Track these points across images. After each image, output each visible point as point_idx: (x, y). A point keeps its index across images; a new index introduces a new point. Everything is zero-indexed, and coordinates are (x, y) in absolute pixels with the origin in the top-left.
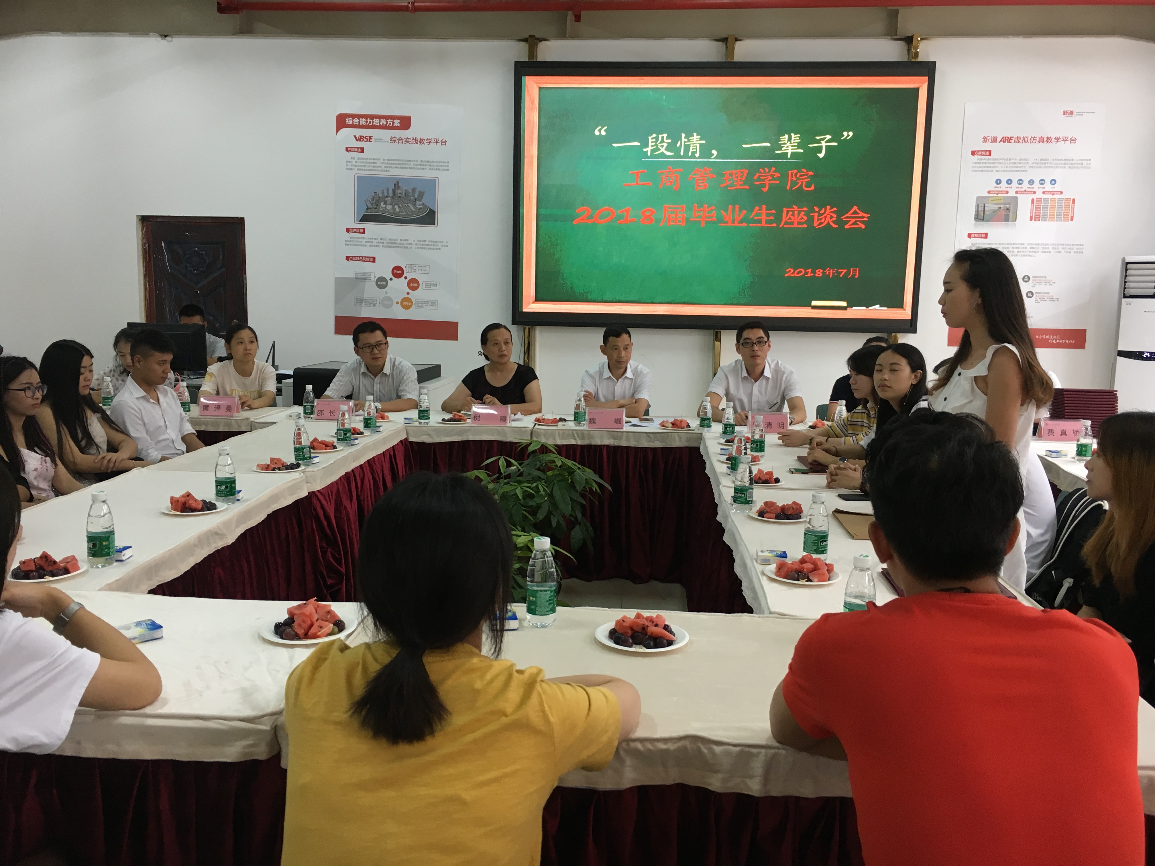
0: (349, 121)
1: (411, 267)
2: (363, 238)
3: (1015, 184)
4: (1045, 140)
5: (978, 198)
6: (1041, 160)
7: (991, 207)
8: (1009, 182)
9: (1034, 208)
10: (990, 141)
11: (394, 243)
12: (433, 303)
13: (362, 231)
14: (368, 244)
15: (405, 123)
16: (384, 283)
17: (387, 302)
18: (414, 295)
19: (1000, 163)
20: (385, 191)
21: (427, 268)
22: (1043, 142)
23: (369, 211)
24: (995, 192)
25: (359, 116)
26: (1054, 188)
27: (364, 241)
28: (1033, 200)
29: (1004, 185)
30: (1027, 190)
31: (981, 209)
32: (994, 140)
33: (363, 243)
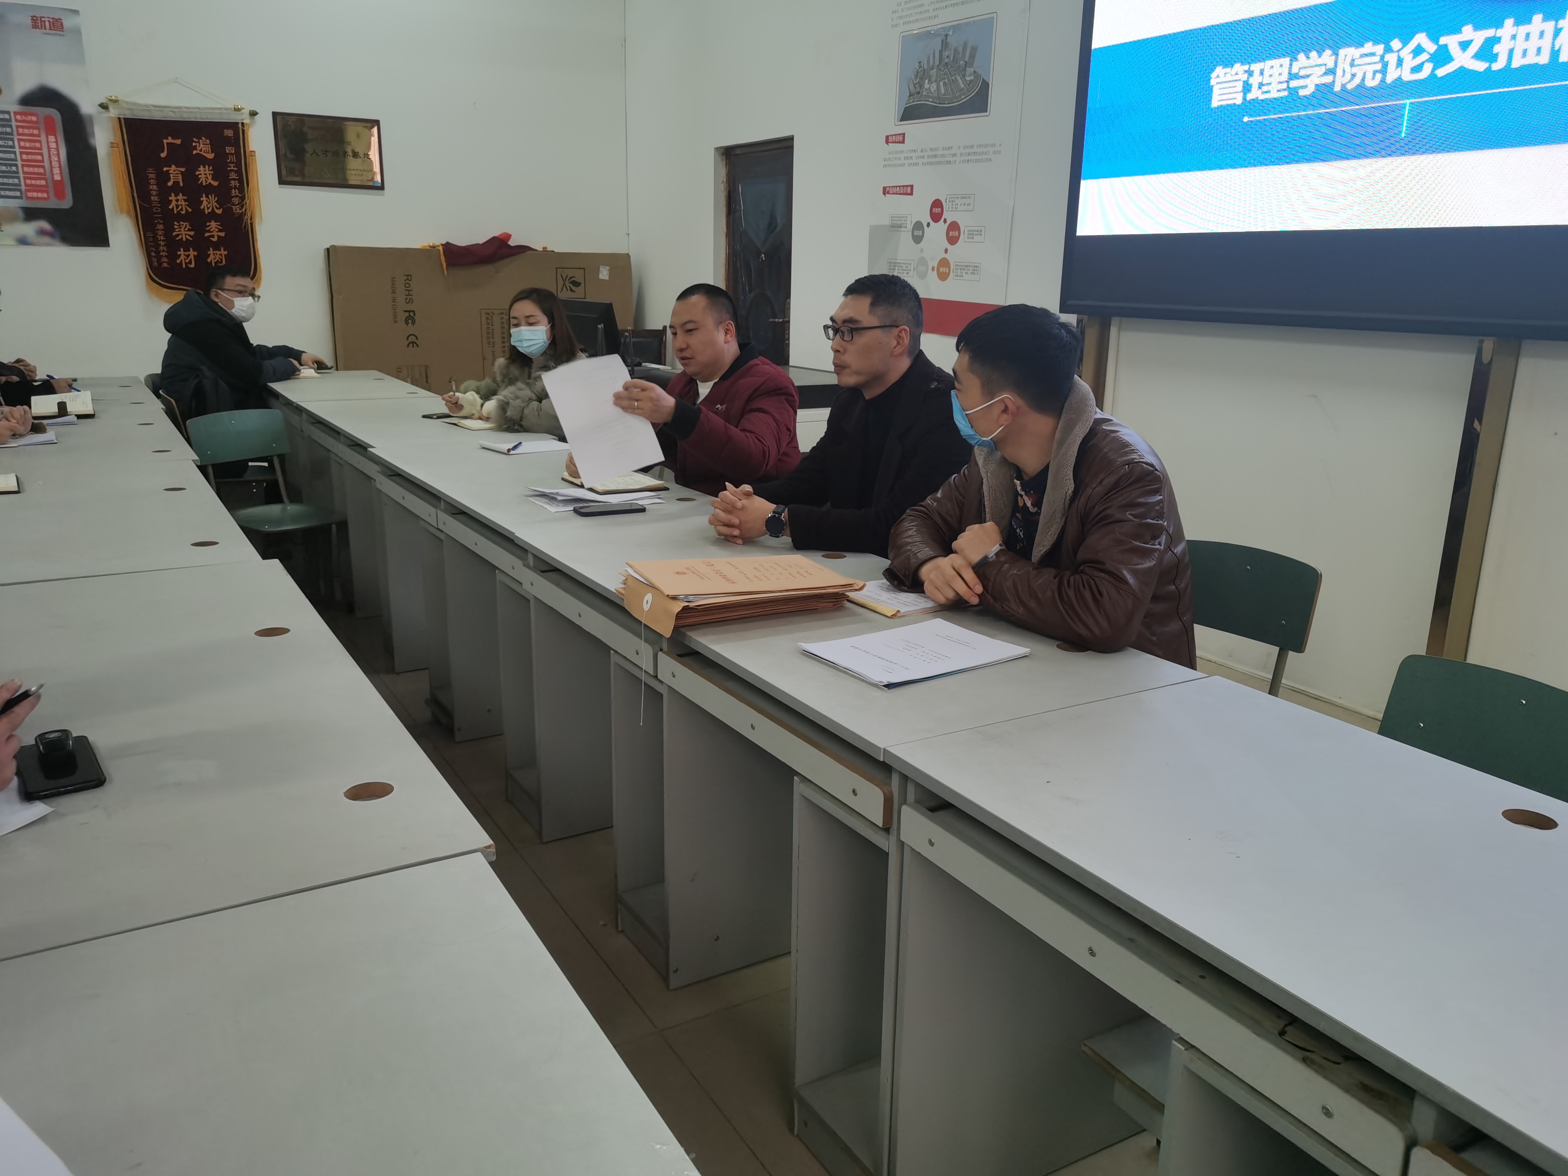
1: (953, 199)
2: (902, 152)
11: (936, 156)
12: (976, 269)
13: (902, 139)
14: (907, 162)
16: (920, 233)
17: (924, 268)
18: (953, 254)
20: (931, 57)
21: (972, 201)
23: (912, 99)
27: (903, 156)
33: (903, 161)
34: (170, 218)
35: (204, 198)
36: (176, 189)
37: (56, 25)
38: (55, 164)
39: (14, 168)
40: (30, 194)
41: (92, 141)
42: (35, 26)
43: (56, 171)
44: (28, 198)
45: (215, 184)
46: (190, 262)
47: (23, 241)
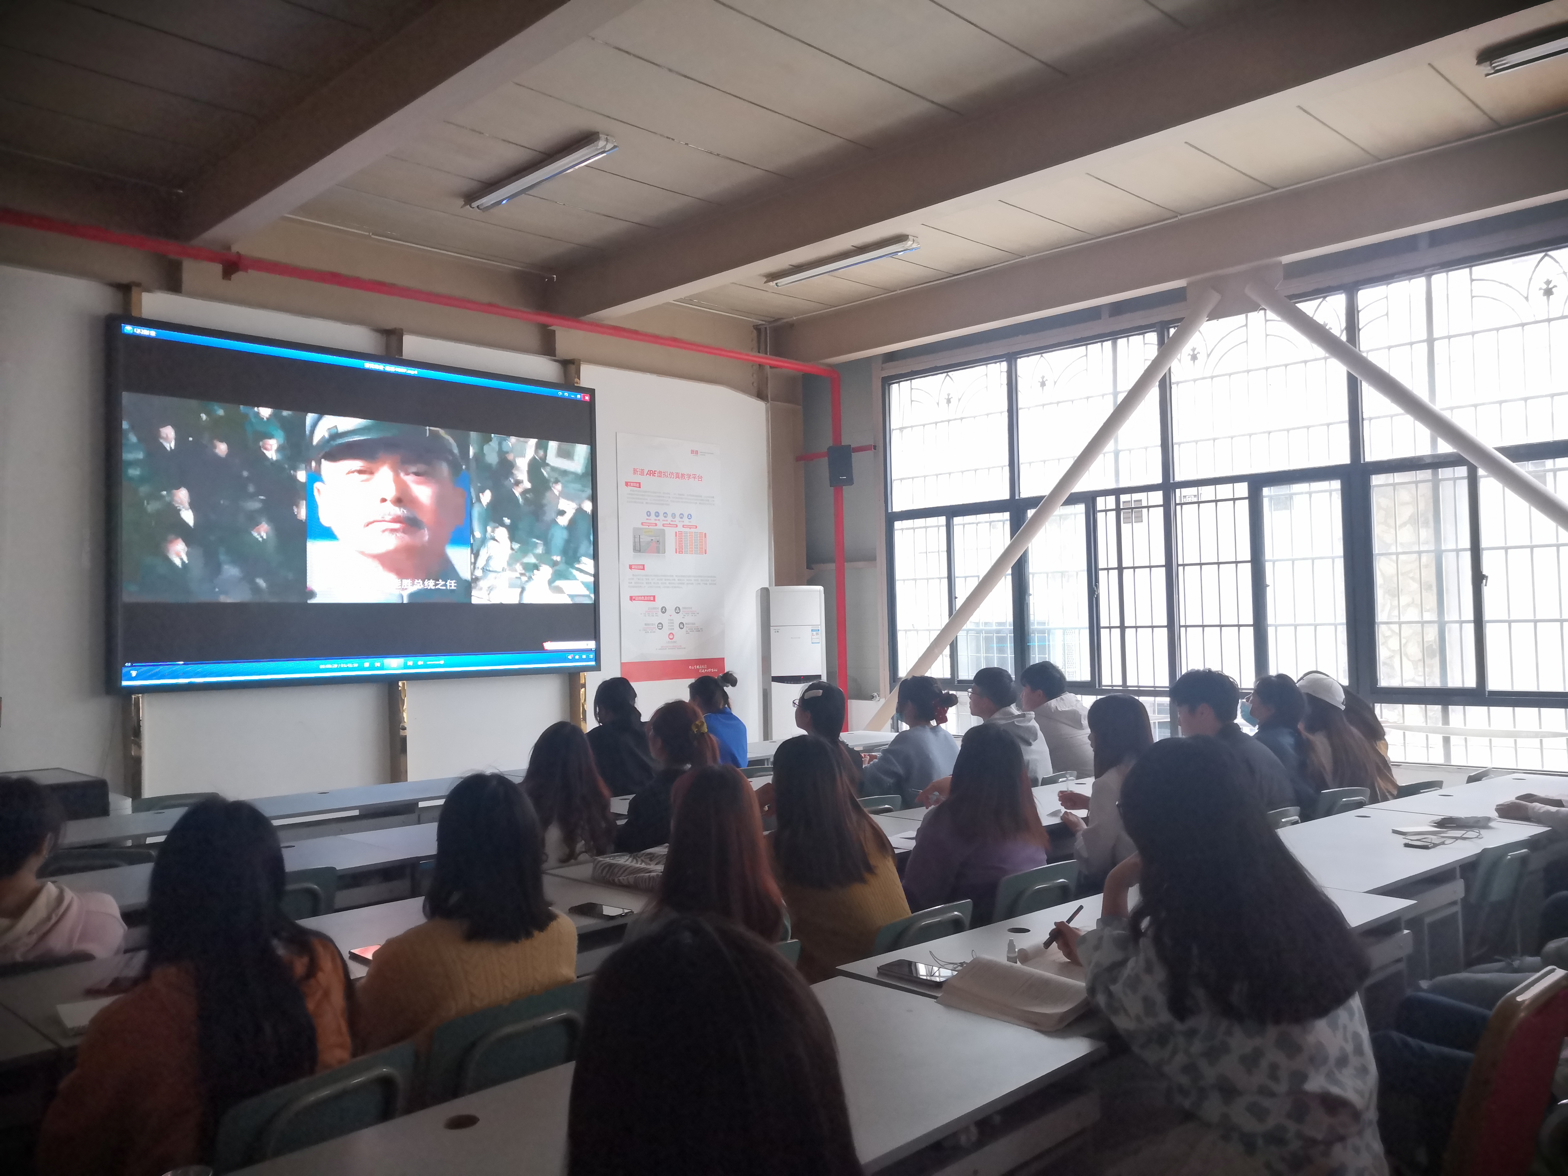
3: (661, 517)
4: (680, 476)
5: (635, 530)
6: (679, 495)
7: (645, 539)
8: (657, 514)
9: (678, 541)
10: (639, 473)
19: (649, 496)
22: (679, 478)
24: (647, 524)
26: (690, 522)
28: (676, 533)
29: (653, 517)
30: (671, 523)
31: (637, 540)
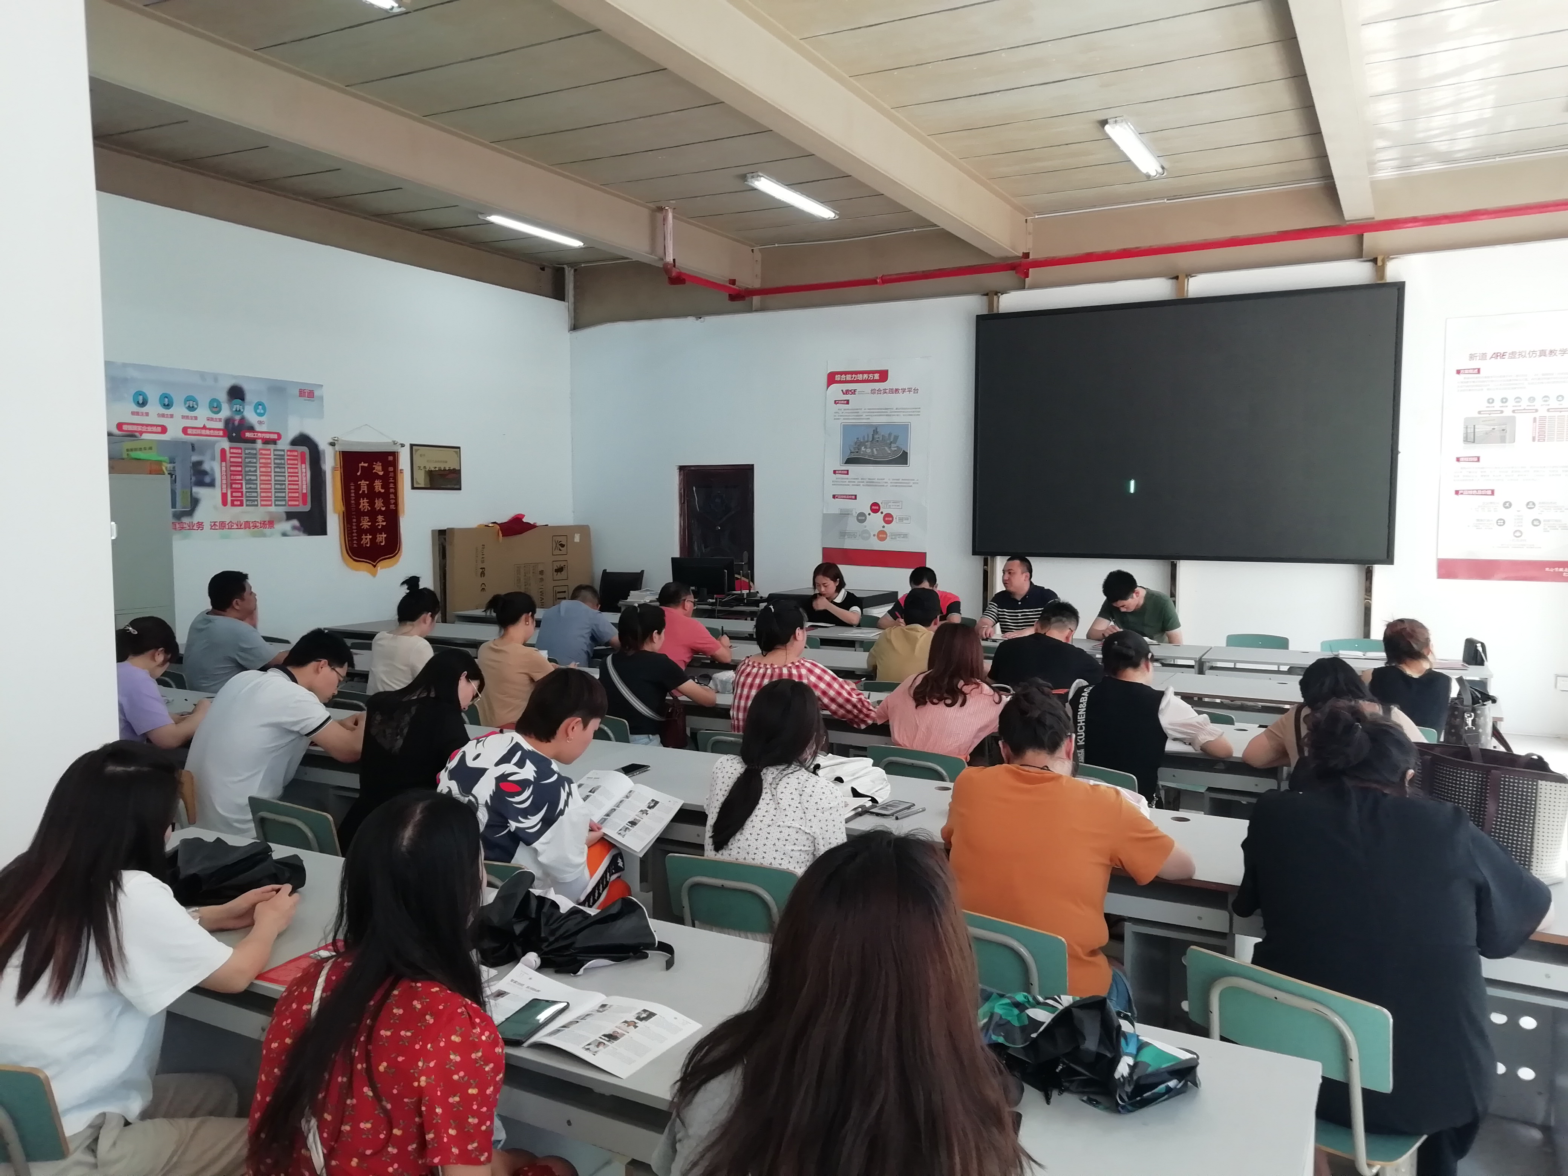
0: (838, 378)
1: (887, 502)
2: (847, 478)
3: (1511, 403)
4: (1547, 353)
6: (1543, 375)
7: (1483, 428)
8: (1504, 400)
9: (1537, 428)
10: (1478, 358)
11: (873, 482)
12: (905, 536)
13: (846, 472)
14: (851, 484)
15: (883, 376)
16: (864, 518)
17: (865, 535)
18: (889, 528)
19: (1492, 381)
20: (866, 437)
21: (900, 504)
22: (1545, 355)
23: (852, 454)
24: (1487, 412)
25: (846, 373)
26: (1561, 404)
27: (847, 480)
28: (1535, 419)
29: (1497, 405)
30: (1527, 408)
31: (1470, 430)
32: (1484, 356)
33: (847, 483)
34: (360, 514)
35: (376, 501)
36: (364, 495)
37: (311, 395)
38: (304, 483)
39: (284, 487)
40: (290, 503)
41: (323, 467)
42: (300, 396)
43: (304, 487)
44: (289, 505)
45: (383, 491)
46: (367, 543)
47: (284, 534)
